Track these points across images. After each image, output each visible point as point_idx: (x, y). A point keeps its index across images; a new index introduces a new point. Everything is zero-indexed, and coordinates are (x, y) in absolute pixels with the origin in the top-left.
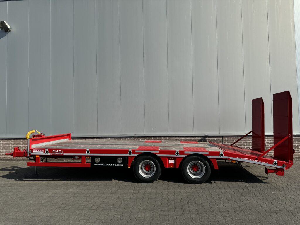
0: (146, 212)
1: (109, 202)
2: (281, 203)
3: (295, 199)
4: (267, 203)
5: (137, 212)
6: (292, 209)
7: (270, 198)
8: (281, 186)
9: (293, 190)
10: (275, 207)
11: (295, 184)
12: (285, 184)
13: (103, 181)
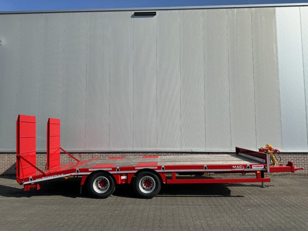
0: (124, 229)
1: (90, 220)
2: (255, 220)
3: (268, 216)
4: (241, 220)
5: (116, 229)
6: (263, 226)
7: (245, 215)
8: (259, 203)
9: (269, 207)
10: (248, 224)
11: (272, 202)
12: (262, 202)
13: (86, 198)
